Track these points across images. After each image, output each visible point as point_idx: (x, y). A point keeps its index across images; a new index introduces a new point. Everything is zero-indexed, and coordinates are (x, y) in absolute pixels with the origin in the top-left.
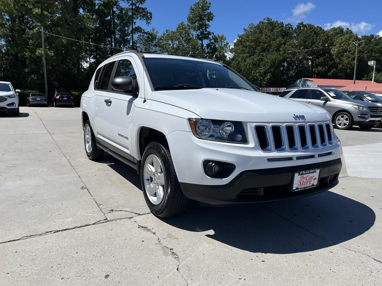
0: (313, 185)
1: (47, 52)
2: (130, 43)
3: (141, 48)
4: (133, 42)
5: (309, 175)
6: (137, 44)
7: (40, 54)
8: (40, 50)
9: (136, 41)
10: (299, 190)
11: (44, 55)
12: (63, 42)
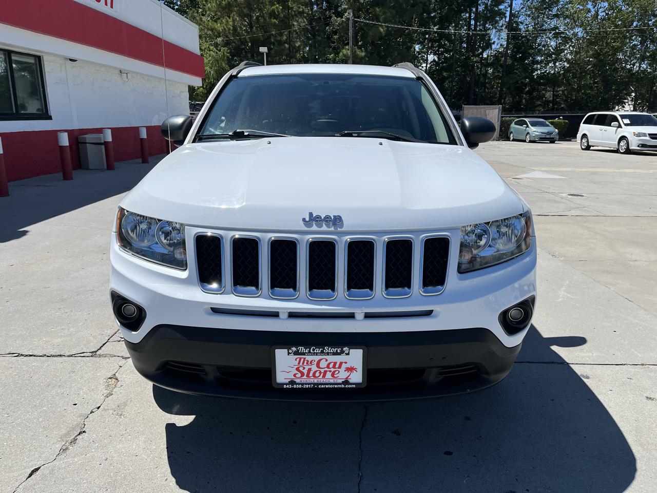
0: (346, 382)
1: (355, 52)
2: (506, 17)
3: (526, 25)
4: (511, 15)
5: (327, 357)
6: (518, 17)
7: (344, 55)
8: (346, 49)
9: (517, 11)
10: (295, 386)
11: (351, 57)
12: (380, 33)
